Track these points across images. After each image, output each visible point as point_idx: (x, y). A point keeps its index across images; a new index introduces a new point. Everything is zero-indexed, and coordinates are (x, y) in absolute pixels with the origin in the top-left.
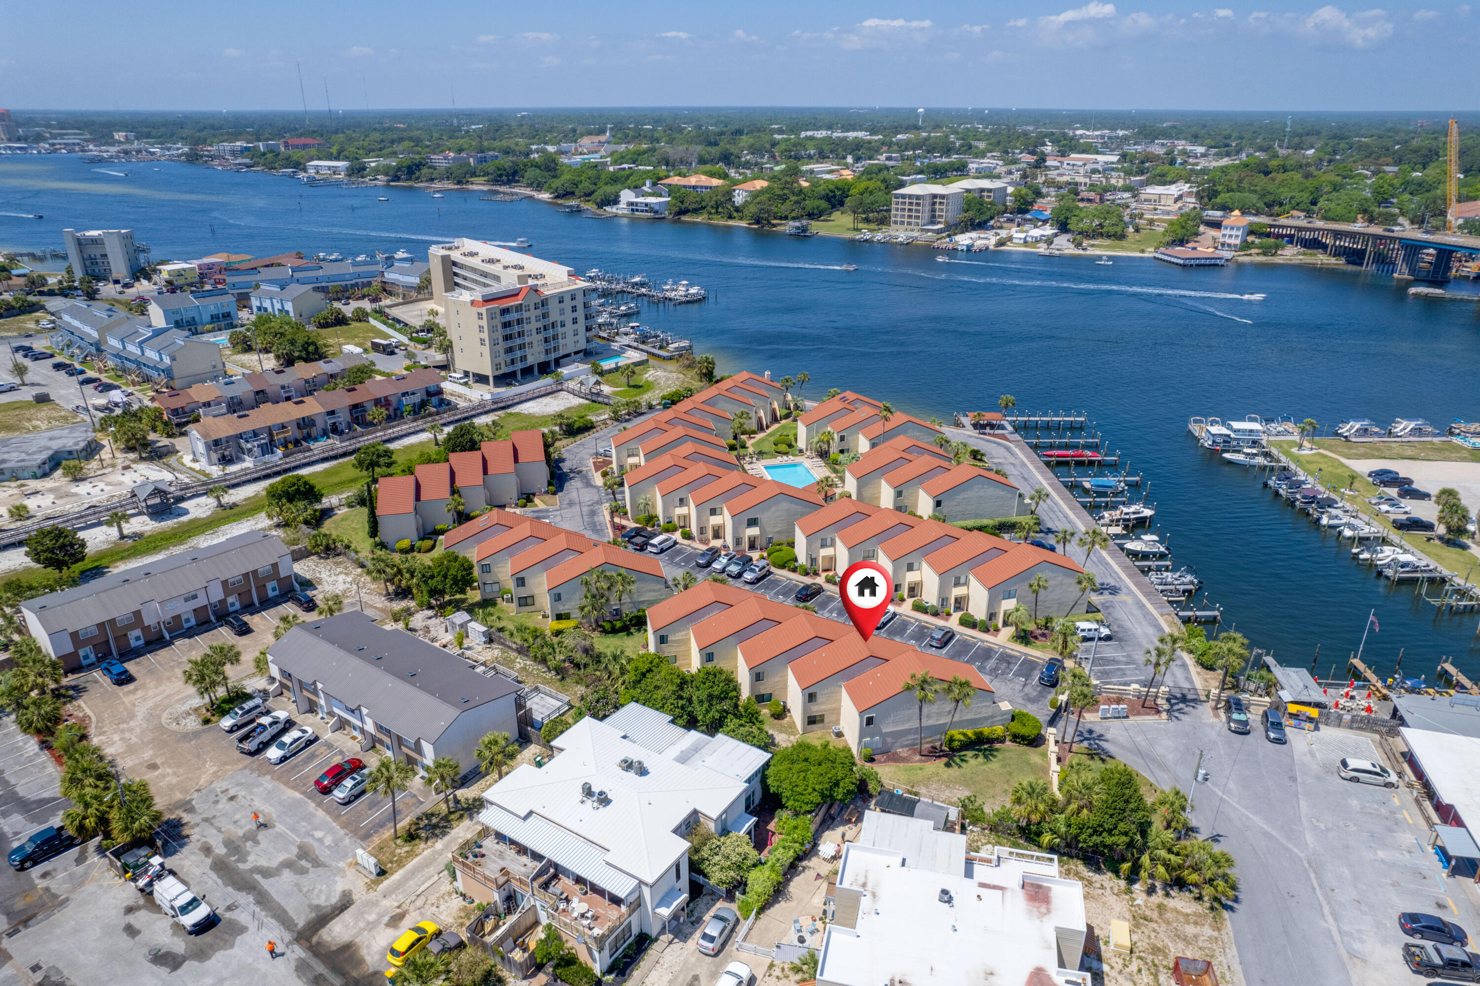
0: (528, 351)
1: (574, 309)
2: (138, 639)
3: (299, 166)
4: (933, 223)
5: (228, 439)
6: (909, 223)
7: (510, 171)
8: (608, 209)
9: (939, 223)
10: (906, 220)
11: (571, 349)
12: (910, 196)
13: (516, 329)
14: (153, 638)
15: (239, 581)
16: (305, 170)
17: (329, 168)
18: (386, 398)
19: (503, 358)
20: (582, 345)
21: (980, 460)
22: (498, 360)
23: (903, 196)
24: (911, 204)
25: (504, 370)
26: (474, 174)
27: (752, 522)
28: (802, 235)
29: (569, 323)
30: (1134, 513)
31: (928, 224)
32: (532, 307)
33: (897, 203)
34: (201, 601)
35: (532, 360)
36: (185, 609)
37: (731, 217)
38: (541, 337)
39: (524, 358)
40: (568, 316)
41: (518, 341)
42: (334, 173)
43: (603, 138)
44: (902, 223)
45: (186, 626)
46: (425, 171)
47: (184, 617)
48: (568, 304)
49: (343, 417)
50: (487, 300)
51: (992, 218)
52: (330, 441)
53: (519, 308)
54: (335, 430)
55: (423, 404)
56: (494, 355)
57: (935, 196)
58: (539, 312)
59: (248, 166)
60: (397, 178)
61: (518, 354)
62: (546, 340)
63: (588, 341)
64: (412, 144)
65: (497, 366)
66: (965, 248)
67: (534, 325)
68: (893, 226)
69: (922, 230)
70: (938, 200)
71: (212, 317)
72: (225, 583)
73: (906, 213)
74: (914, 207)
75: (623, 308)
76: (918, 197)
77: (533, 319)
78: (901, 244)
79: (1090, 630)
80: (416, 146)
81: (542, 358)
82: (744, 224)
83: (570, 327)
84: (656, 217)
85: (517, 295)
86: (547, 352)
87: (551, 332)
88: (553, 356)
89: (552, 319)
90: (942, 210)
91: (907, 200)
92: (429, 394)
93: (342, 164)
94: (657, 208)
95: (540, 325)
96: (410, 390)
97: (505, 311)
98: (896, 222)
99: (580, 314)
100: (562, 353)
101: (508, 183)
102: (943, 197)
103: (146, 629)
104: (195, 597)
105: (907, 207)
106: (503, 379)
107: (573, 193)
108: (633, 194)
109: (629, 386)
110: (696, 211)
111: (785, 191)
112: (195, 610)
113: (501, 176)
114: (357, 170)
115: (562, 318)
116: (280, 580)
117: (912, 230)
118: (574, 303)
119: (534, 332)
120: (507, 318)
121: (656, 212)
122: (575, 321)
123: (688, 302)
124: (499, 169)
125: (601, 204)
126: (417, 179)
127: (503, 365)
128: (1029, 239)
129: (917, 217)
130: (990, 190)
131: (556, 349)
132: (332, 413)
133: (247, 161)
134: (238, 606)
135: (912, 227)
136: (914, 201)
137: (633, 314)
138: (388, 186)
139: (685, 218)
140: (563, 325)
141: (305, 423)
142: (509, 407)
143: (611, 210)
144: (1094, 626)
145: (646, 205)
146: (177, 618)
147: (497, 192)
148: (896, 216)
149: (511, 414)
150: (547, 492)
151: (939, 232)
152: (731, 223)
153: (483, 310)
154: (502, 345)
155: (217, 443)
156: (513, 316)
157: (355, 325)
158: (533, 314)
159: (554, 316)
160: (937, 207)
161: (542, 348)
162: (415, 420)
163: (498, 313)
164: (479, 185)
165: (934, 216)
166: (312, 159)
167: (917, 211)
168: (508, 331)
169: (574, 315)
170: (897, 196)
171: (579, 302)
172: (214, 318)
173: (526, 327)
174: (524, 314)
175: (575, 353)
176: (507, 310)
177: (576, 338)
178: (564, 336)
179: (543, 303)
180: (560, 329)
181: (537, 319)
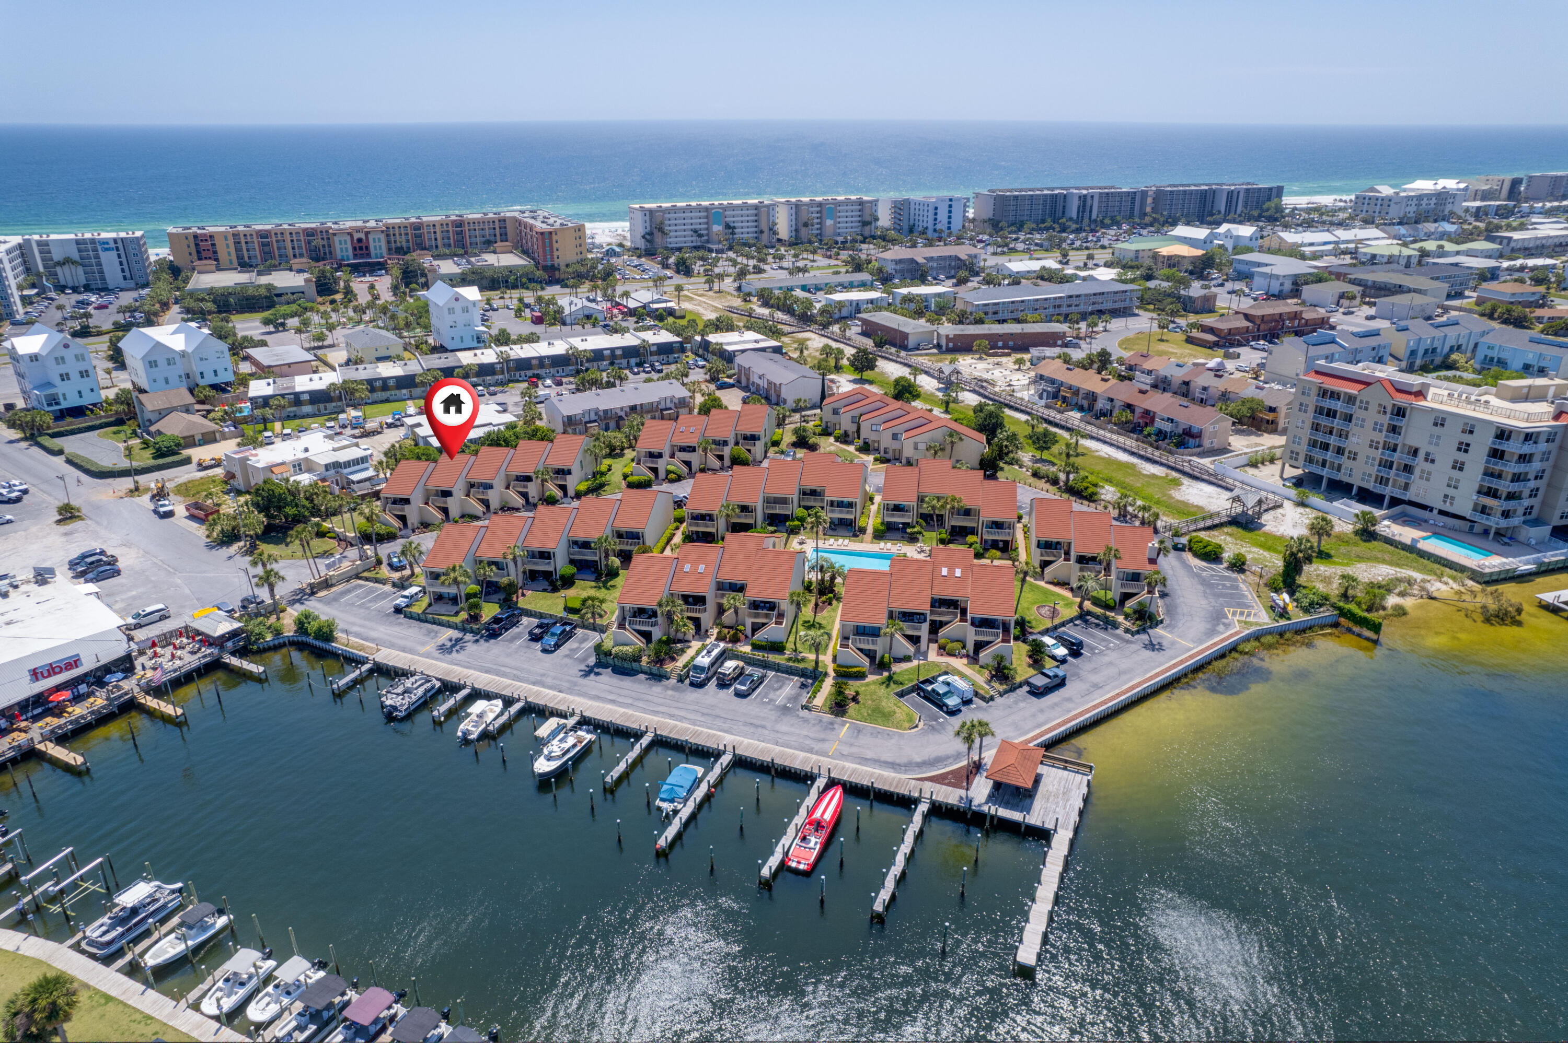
1: (1464, 448)
18: (1153, 413)
19: (1302, 448)
20: (1464, 509)
22: (1296, 449)
25: (1299, 463)
29: (1444, 462)
32: (1375, 408)
35: (1343, 477)
38: (1379, 455)
40: (1446, 454)
48: (1452, 435)
53: (1351, 399)
54: (1102, 416)
58: (1385, 420)
61: (1330, 457)
62: (1387, 464)
63: (1479, 509)
67: (1368, 433)
77: (1369, 424)
81: (1368, 484)
85: (1367, 384)
86: (1384, 481)
87: (1399, 458)
88: (1388, 491)
89: (1409, 439)
92: (1187, 431)
95: (1382, 438)
97: (1324, 393)
99: (1477, 461)
100: (1410, 495)
115: (1433, 449)
118: (1468, 438)
119: (1366, 442)
120: (1329, 404)
122: (1459, 466)
127: (1302, 458)
131: (1401, 486)
132: (1112, 401)
140: (1429, 459)
156: (1338, 406)
158: (1373, 417)
159: (1416, 437)
161: (1375, 469)
163: (1314, 391)
169: (1461, 457)
171: (1482, 443)
173: (1353, 428)
174: (1358, 413)
175: (1441, 512)
176: (1335, 395)
177: (1451, 492)
178: (1427, 476)
179: (1400, 412)
180: (1420, 464)
181: (1377, 427)
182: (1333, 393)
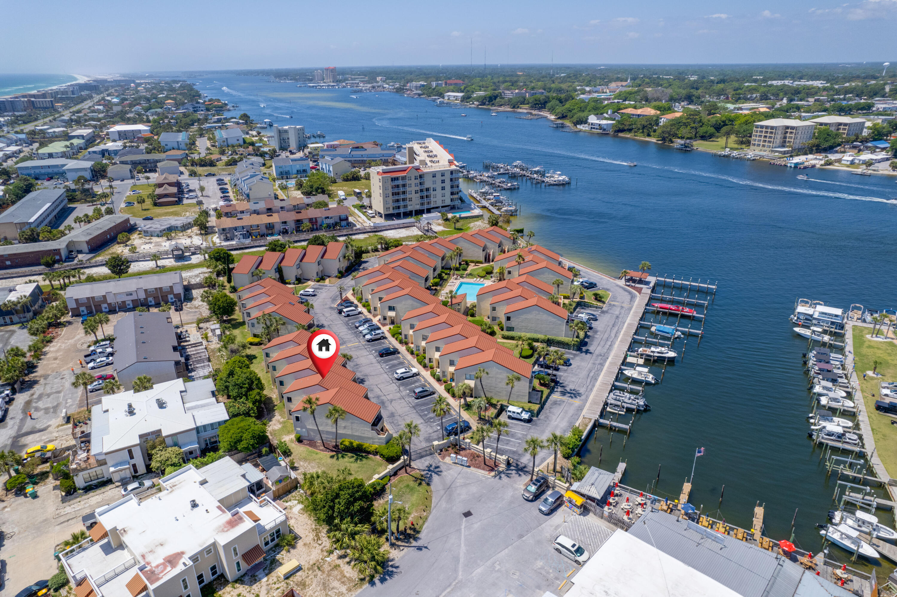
0: (408, 203)
1: (443, 181)
2: (106, 308)
3: (441, 95)
4: (783, 146)
5: (230, 229)
6: (764, 146)
7: (542, 102)
8: (578, 126)
9: (787, 147)
10: (762, 143)
11: (439, 204)
12: (767, 127)
13: (401, 189)
14: (113, 309)
15: (153, 291)
16: (443, 97)
17: (454, 97)
18: (316, 218)
19: (391, 205)
20: (448, 202)
21: (600, 301)
22: (388, 206)
23: (762, 127)
24: (767, 132)
25: (391, 211)
26: (523, 103)
27: (391, 308)
28: (686, 150)
29: (439, 189)
30: (658, 353)
31: (779, 147)
32: (413, 178)
33: (757, 132)
34: (134, 297)
35: (410, 208)
36: (128, 299)
37: (649, 135)
38: (418, 195)
39: (405, 206)
40: (439, 185)
41: (402, 197)
42: (456, 100)
43: (624, 84)
44: (759, 145)
45: (128, 307)
46: (498, 99)
47: (127, 303)
48: (439, 178)
49: (291, 226)
50: (385, 172)
51: (839, 145)
52: (279, 237)
53: (404, 178)
54: (285, 232)
55: (336, 224)
56: (385, 202)
57: (787, 127)
58: (418, 181)
59: (419, 95)
60: (483, 104)
61: (402, 204)
62: (422, 197)
63: (452, 200)
64: (509, 84)
65: (387, 209)
66: (793, 165)
67: (414, 188)
68: (752, 147)
69: (772, 151)
70: (789, 130)
71: (298, 171)
72: (146, 291)
73: (762, 139)
74: (768, 135)
75: (509, 185)
76: (772, 128)
77: (413, 185)
78: (748, 159)
79: (514, 412)
80: (512, 85)
81: (418, 207)
82: (654, 140)
83: (439, 191)
84: (604, 133)
85: (405, 170)
86: (422, 204)
87: (425, 193)
88: (426, 207)
89: (426, 185)
90: (791, 138)
91: (764, 130)
92: (341, 220)
93: (461, 94)
94: (605, 127)
95: (418, 188)
96: (330, 216)
97: (393, 179)
98: (754, 145)
99: (448, 184)
100: (432, 206)
101: (540, 109)
102: (793, 128)
103: (109, 305)
104: (131, 294)
105: (763, 134)
106: (389, 217)
107: (566, 116)
108: (596, 118)
109: (455, 229)
110: (630, 130)
111: (688, 120)
112: (132, 301)
113: (535, 104)
114: (466, 99)
115: (434, 186)
116: (174, 295)
117: (765, 151)
118: (443, 178)
119: (413, 192)
120: (396, 183)
121: (604, 130)
122: (443, 188)
123: (556, 185)
124: (536, 100)
125: (576, 124)
126: (493, 104)
127: (391, 209)
128: (857, 161)
129: (770, 142)
130: (845, 125)
131: (428, 203)
132: (285, 222)
133: (420, 92)
134: (153, 303)
135: (765, 148)
136: (769, 130)
137: (515, 189)
138: (477, 108)
139: (621, 135)
140: (434, 190)
141: (270, 227)
142: (378, 231)
143: (580, 127)
144: (520, 411)
145: (600, 125)
146: (124, 302)
147: (531, 114)
148: (755, 140)
149: (377, 235)
150: (336, 277)
151: (784, 153)
152: (647, 139)
153: (380, 177)
154: (391, 198)
155: (224, 230)
156: (400, 182)
157: (363, 181)
158: (413, 182)
159: (428, 184)
160: (788, 135)
161: (419, 201)
162: (326, 231)
163: (390, 180)
164: (524, 110)
165: (785, 142)
166: (448, 91)
167: (770, 137)
168: (396, 190)
169: (443, 185)
170: (757, 127)
171: (447, 178)
172: (298, 172)
173: (408, 189)
174: (408, 182)
175: (442, 207)
176: (397, 179)
177: (443, 198)
178: (435, 197)
179: (421, 177)
180: (432, 192)
181: (416, 185)
182: (395, 178)
